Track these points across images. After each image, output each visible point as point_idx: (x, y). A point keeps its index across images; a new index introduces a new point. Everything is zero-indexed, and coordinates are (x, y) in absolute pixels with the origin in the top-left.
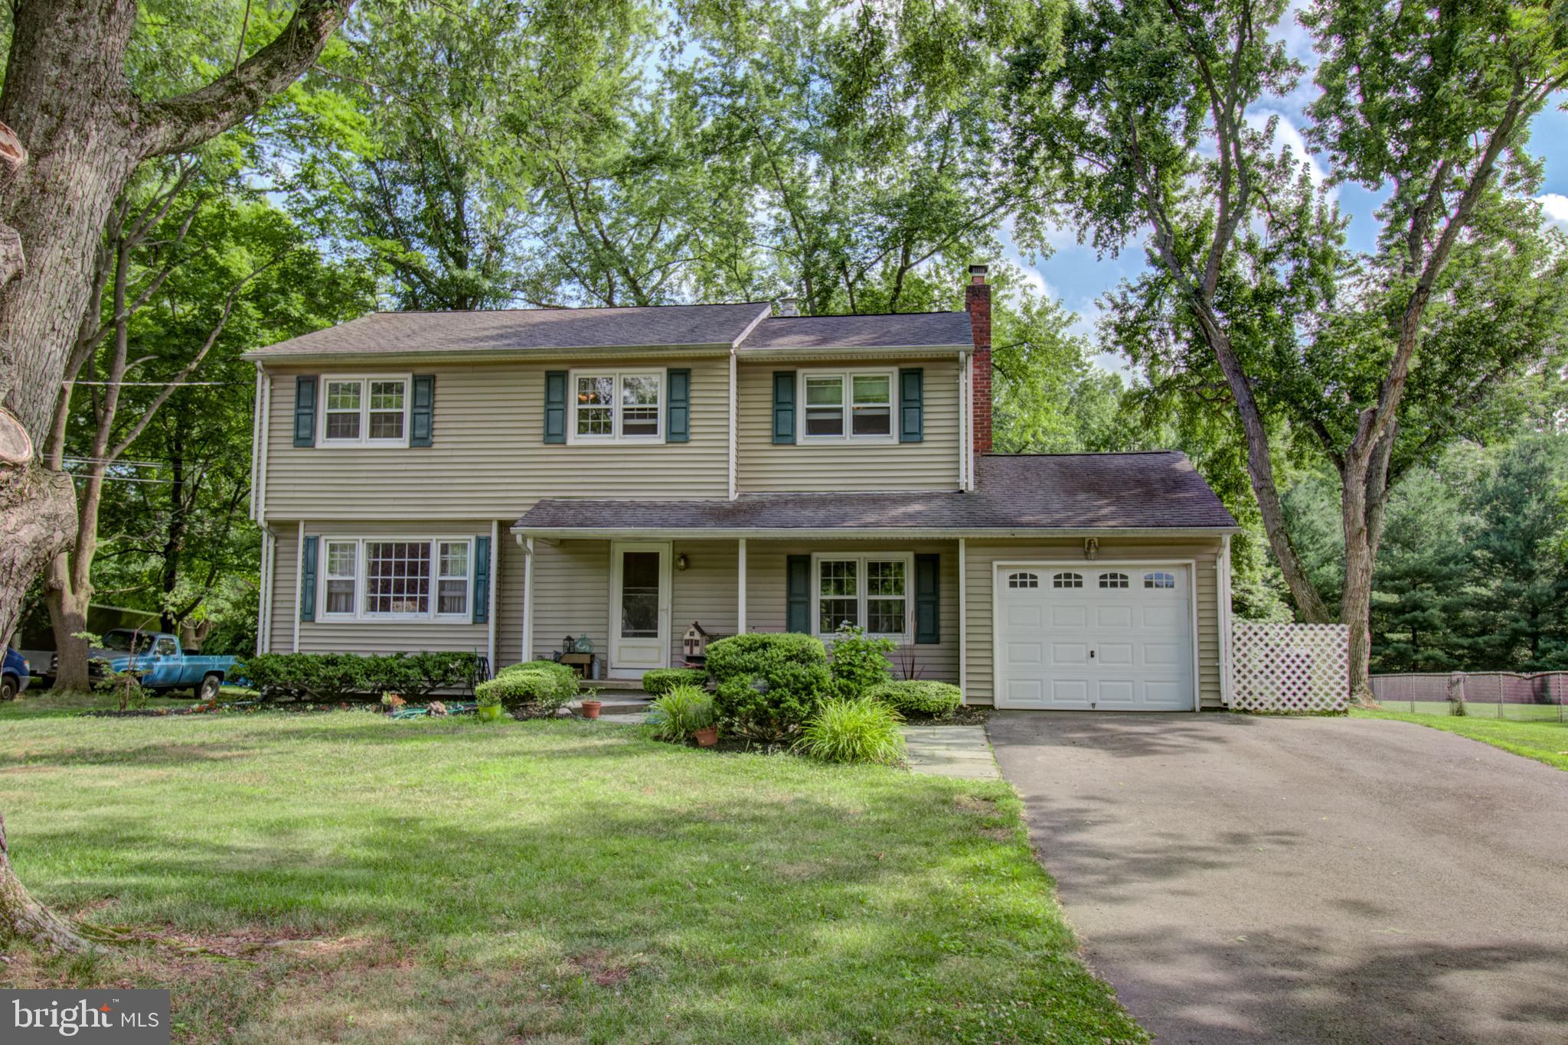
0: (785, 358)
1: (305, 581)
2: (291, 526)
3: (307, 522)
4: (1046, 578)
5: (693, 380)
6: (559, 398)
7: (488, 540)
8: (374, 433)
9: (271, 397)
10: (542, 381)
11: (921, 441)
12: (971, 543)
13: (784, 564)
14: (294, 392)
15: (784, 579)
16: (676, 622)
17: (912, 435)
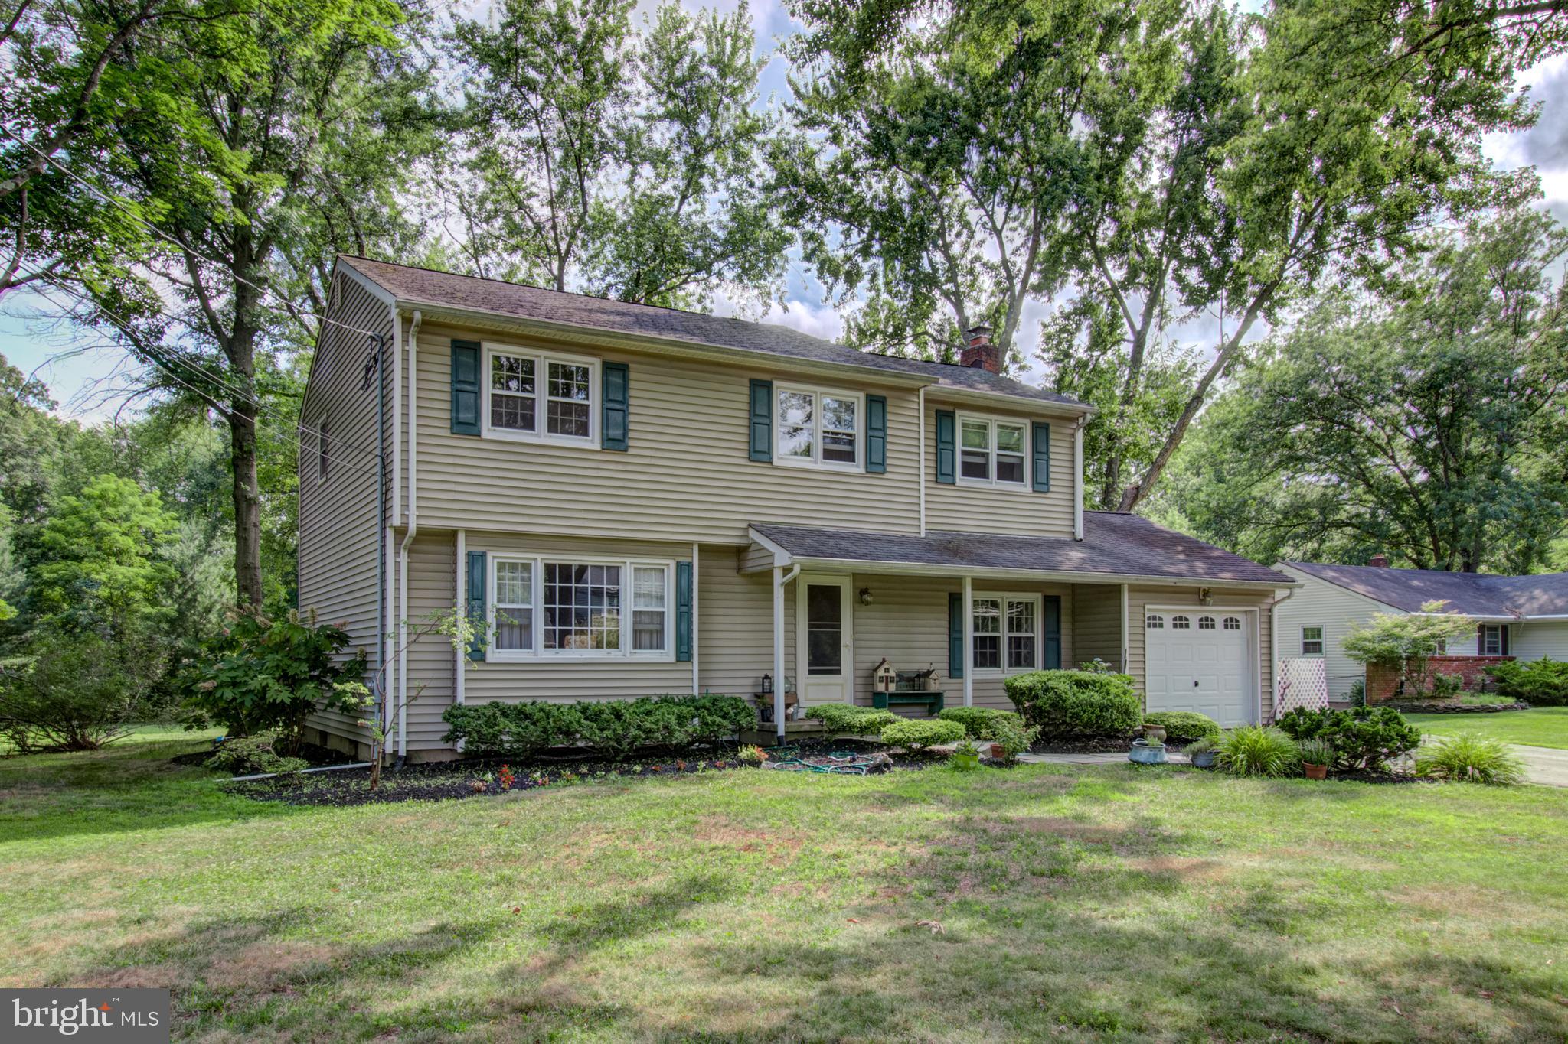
1: (469, 609)
3: (469, 532)
4: (1170, 620)
5: (889, 409)
6: (764, 411)
7: (690, 566)
8: (552, 427)
9: (418, 361)
10: (746, 390)
11: (1048, 491)
13: (946, 601)
14: (448, 360)
15: (946, 616)
16: (859, 658)
17: (1041, 485)
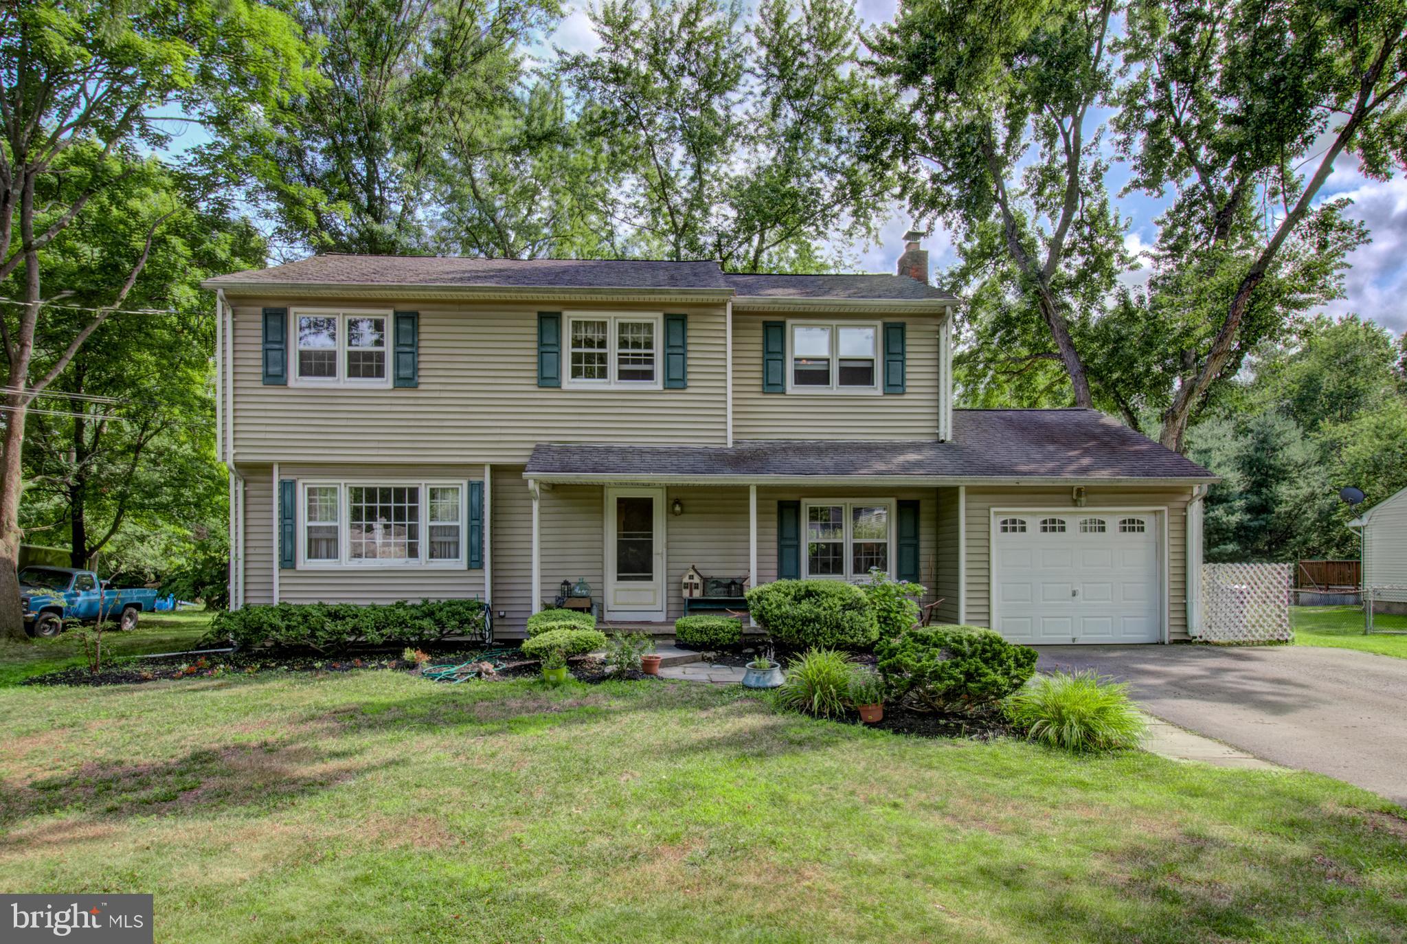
0: (776, 308)
1: (283, 527)
2: (266, 468)
3: (281, 464)
4: (1033, 524)
5: (690, 326)
6: (553, 341)
7: (481, 484)
8: (352, 372)
9: (234, 329)
10: (535, 323)
11: (903, 393)
12: (971, 491)
13: (775, 509)
14: (260, 325)
15: (775, 524)
16: (671, 565)
17: (895, 387)
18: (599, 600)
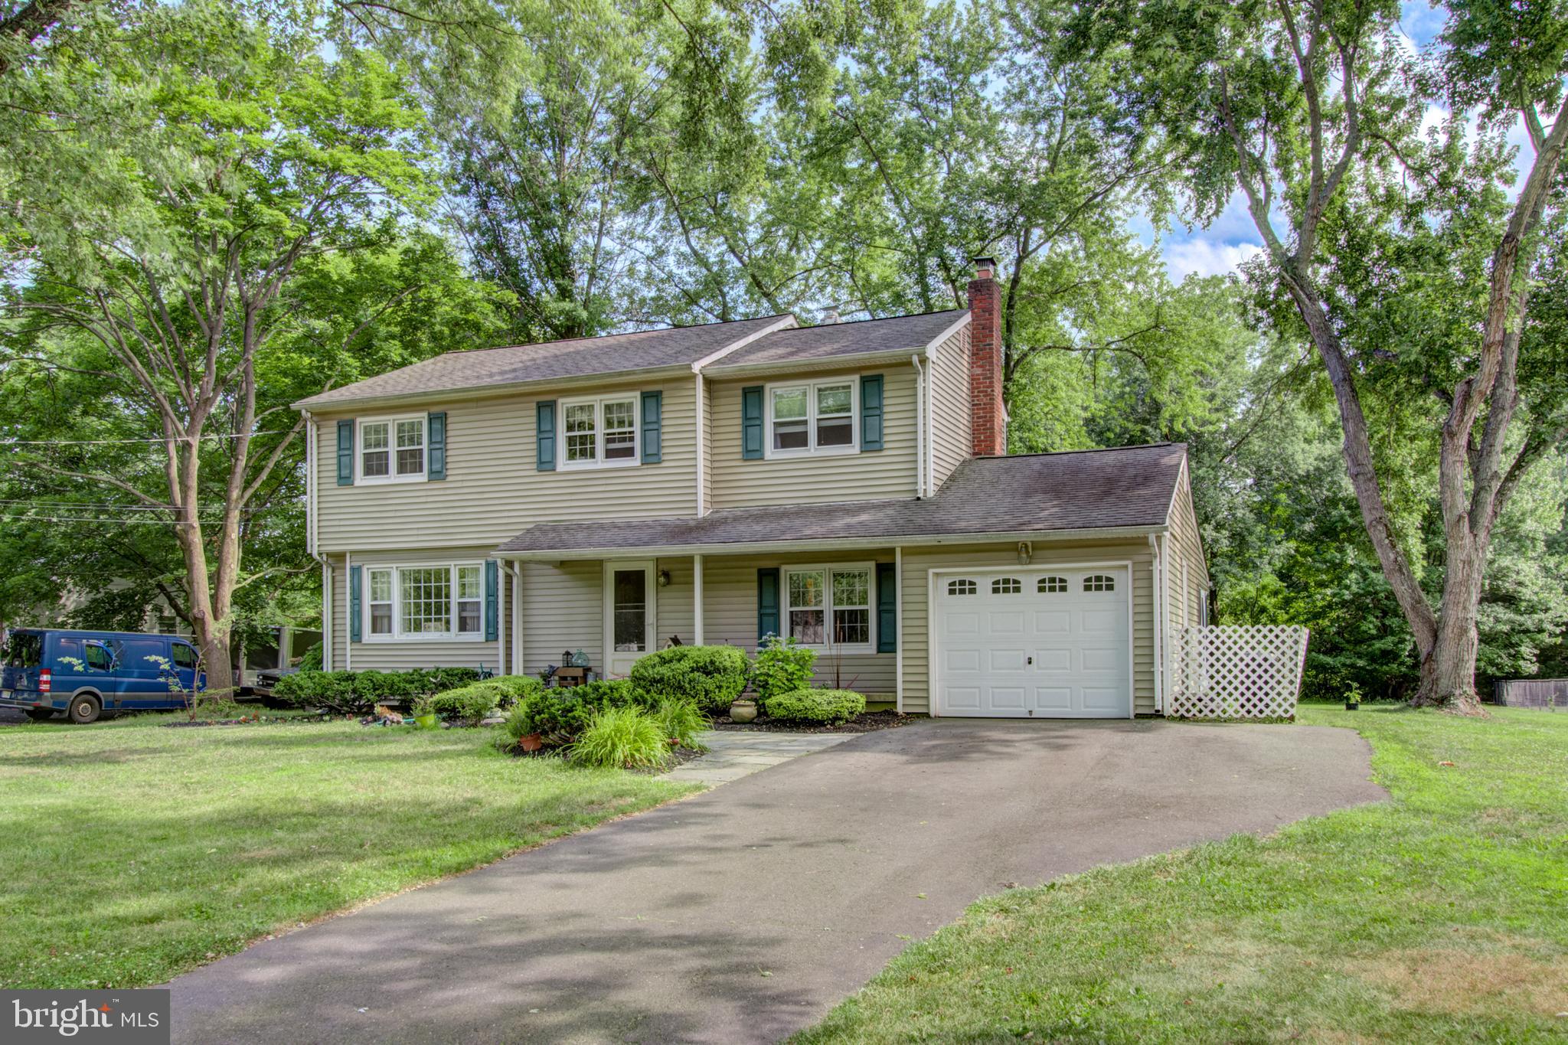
0: (748, 374)
1: (353, 606)
2: (343, 556)
3: (353, 552)
4: (984, 585)
5: (665, 401)
6: (548, 428)
7: (495, 564)
8: (402, 470)
9: (319, 441)
10: (535, 412)
11: (881, 450)
12: (907, 552)
13: (755, 577)
14: (335, 436)
15: (755, 592)
16: (661, 636)
17: (872, 444)
18: (599, 670)
